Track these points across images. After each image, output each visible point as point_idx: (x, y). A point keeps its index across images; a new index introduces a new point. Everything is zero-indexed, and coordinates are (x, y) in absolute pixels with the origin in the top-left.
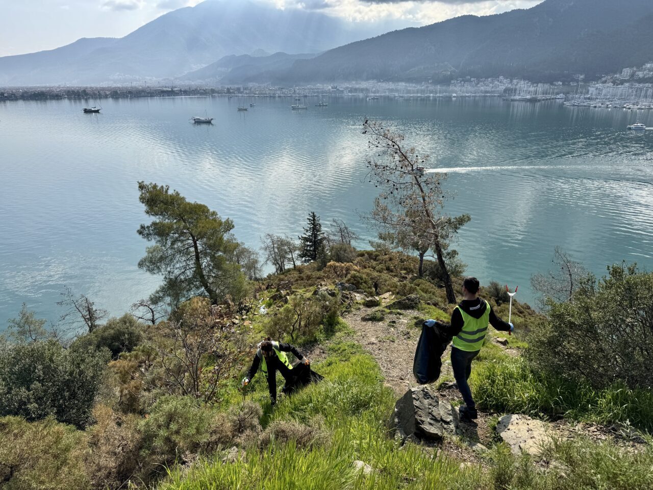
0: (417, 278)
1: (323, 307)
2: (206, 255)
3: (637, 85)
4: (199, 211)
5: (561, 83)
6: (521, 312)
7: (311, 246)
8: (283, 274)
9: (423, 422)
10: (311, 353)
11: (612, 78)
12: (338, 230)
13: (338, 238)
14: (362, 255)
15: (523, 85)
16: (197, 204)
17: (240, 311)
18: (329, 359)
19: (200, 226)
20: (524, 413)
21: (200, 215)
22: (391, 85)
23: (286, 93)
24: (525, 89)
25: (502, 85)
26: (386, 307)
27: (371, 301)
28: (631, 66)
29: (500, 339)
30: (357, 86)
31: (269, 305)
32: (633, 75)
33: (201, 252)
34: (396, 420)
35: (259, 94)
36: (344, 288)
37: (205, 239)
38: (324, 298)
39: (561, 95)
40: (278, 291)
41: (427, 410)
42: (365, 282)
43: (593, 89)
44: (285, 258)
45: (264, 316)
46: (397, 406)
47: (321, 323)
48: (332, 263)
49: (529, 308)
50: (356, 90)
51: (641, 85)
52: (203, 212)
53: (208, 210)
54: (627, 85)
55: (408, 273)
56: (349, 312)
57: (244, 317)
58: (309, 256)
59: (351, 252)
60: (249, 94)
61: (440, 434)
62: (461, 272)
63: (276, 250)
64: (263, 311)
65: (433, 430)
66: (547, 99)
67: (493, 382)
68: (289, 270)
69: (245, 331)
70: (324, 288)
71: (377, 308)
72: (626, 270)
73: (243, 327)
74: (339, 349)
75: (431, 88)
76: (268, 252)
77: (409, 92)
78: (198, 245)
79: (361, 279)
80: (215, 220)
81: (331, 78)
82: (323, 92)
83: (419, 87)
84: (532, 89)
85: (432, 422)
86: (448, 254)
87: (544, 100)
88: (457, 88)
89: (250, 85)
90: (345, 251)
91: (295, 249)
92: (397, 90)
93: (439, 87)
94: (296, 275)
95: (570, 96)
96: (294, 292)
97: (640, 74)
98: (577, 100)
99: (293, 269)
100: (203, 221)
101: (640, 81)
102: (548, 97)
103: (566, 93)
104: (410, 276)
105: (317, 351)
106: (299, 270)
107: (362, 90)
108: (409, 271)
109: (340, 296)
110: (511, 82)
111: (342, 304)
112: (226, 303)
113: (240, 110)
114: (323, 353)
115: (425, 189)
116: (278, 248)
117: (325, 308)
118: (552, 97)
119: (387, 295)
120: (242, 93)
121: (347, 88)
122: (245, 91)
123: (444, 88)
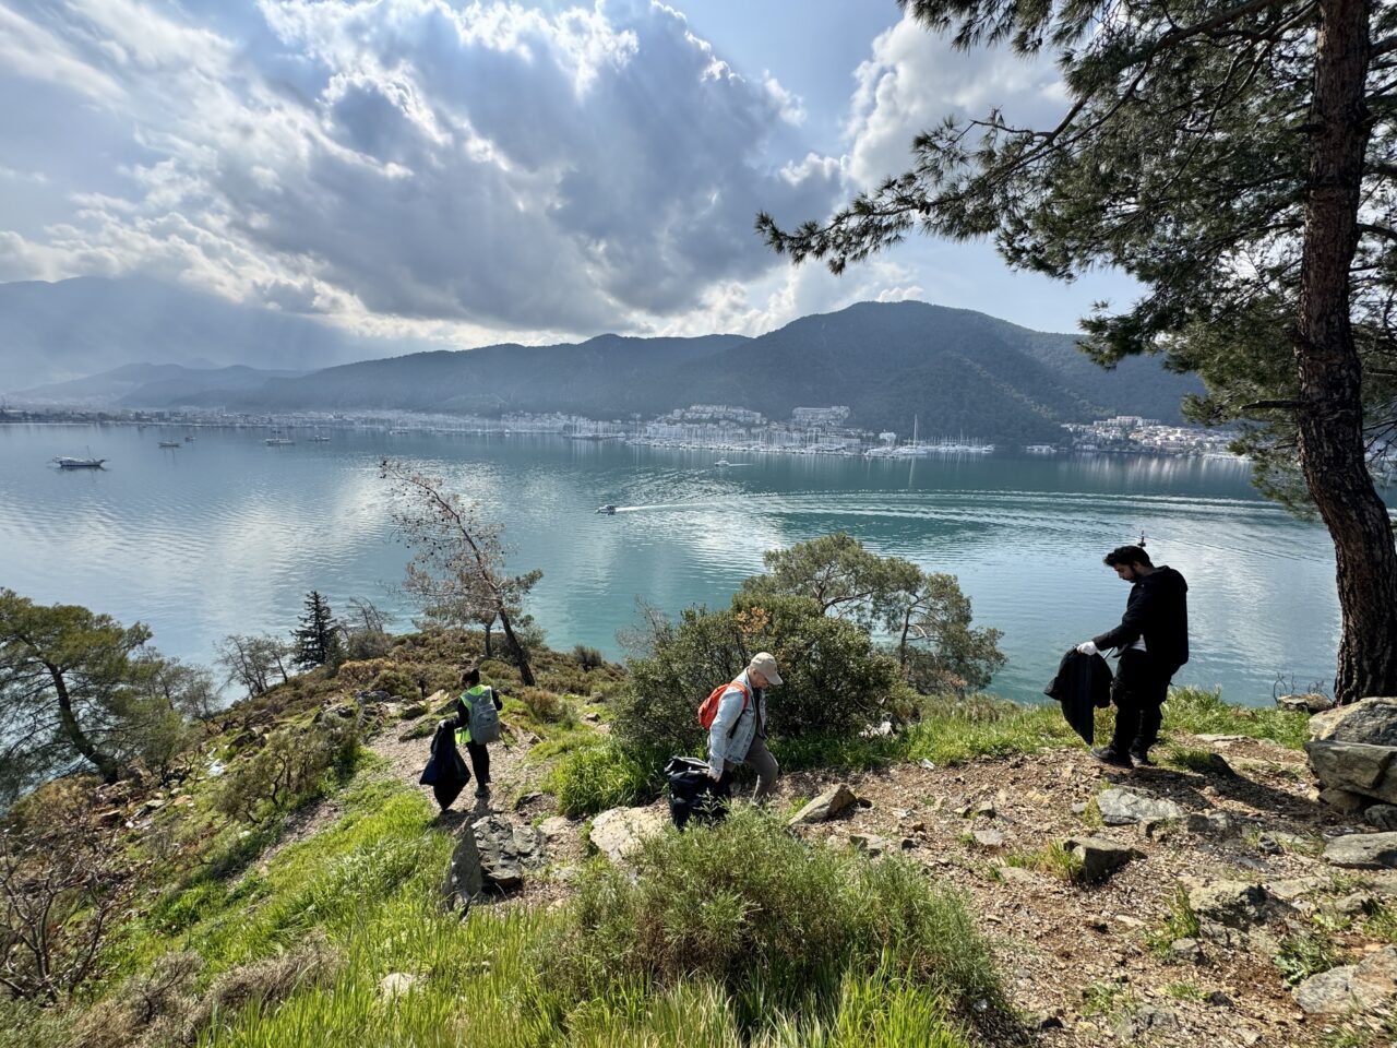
0: (484, 659)
1: (331, 738)
2: (86, 694)
3: (688, 426)
4: (66, 620)
5: (620, 422)
6: (613, 675)
7: (313, 643)
8: (264, 695)
9: (492, 867)
10: (313, 819)
11: (665, 418)
12: (360, 612)
13: (361, 624)
14: (402, 642)
15: (582, 422)
16: (62, 608)
17: (165, 781)
18: (345, 819)
19: (68, 646)
20: (620, 804)
21: (69, 626)
22: (423, 417)
23: (255, 422)
24: (585, 427)
25: (561, 421)
26: (438, 713)
27: (413, 709)
28: (680, 408)
29: (590, 716)
30: (375, 417)
31: (229, 758)
32: (683, 416)
33: (73, 691)
34: (455, 879)
35: (202, 423)
36: (368, 700)
37: (82, 668)
38: (332, 723)
39: (622, 434)
40: (246, 728)
41: (497, 849)
42: (404, 683)
43: (651, 428)
44: (266, 669)
45: (218, 778)
46: (454, 858)
47: (330, 763)
48: (348, 664)
49: (620, 668)
50: (373, 421)
51: (691, 426)
52: (77, 618)
53: (90, 614)
54: (679, 425)
55: (472, 655)
56: (378, 735)
57: (174, 791)
58: (312, 659)
59: (383, 640)
60: (181, 422)
61: (517, 875)
62: (539, 641)
63: (248, 660)
64: (216, 769)
65: (507, 874)
66: (609, 438)
67: (582, 776)
68: (275, 687)
69: (178, 815)
70: (334, 707)
71: (423, 718)
72: (697, 612)
73: (172, 810)
74: (363, 797)
75: (478, 422)
76: (231, 666)
77: (449, 426)
78: (65, 680)
79: (397, 679)
80: (106, 630)
81: (333, 404)
82: (319, 423)
83: (461, 421)
84: (593, 426)
85: (506, 862)
86: (522, 621)
87: (605, 438)
88: (511, 424)
89: (184, 409)
90: (374, 641)
91: (284, 652)
92: (432, 424)
93: (487, 422)
94: (288, 692)
95: (631, 435)
96: (277, 724)
97: (689, 416)
98: (637, 440)
99: (282, 685)
100: (78, 635)
101: (691, 421)
102: (610, 435)
103: (627, 432)
104: (476, 658)
105: (324, 813)
106: (295, 684)
107: (382, 422)
108: (473, 652)
109: (361, 715)
110: (570, 418)
111: (366, 724)
112: (132, 774)
113: (163, 446)
114: (336, 810)
115: (478, 544)
116: (250, 656)
117: (335, 739)
118: (614, 435)
119: (437, 695)
120: (166, 420)
121: (359, 418)
122: (174, 418)
123: (495, 422)
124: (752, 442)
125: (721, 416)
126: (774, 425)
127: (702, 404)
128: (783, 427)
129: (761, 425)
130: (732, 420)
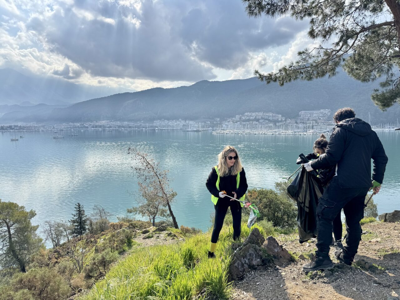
3: (243, 123)
4: (12, 207)
5: (210, 122)
11: (232, 120)
12: (98, 212)
15: (191, 123)
16: (10, 203)
21: (13, 209)
22: (119, 123)
23: (47, 128)
24: (193, 126)
25: (181, 123)
27: (145, 231)
28: (239, 114)
30: (97, 124)
32: (240, 118)
33: (13, 234)
35: (27, 129)
39: (211, 128)
43: (224, 125)
47: (125, 243)
50: (96, 127)
51: (245, 123)
52: (15, 207)
54: (239, 123)
60: (18, 129)
63: (53, 232)
66: (204, 130)
75: (143, 125)
76: (47, 234)
80: (23, 211)
81: (79, 119)
82: (74, 128)
83: (136, 124)
84: (196, 125)
87: (203, 131)
89: (20, 124)
91: (68, 228)
93: (147, 124)
95: (215, 128)
97: (244, 118)
98: (218, 131)
101: (244, 121)
103: (213, 127)
110: (186, 122)
116: (54, 230)
118: (206, 129)
119: (151, 227)
120: (13, 129)
121: (91, 125)
122: (16, 128)
123: (150, 124)
124: (276, 130)
125: (260, 117)
126: (289, 121)
127: (250, 112)
128: (293, 121)
129: (281, 121)
130: (266, 119)
